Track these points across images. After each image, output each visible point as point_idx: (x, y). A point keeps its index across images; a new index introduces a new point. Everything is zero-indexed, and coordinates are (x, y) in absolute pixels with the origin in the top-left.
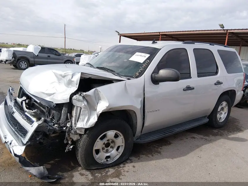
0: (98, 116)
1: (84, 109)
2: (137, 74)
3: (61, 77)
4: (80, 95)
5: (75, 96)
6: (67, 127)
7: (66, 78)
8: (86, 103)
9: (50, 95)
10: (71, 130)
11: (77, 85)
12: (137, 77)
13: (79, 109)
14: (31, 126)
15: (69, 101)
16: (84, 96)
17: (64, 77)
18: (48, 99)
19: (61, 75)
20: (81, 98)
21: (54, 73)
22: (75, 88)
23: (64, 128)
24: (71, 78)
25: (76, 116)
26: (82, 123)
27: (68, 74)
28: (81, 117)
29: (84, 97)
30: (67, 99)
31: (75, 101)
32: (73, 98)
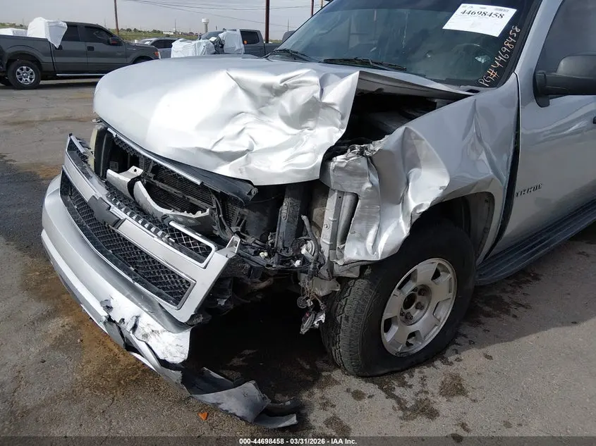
0: (414, 220)
1: (367, 201)
2: (493, 74)
3: (267, 94)
4: (361, 153)
5: (339, 158)
6: (305, 260)
7: (289, 95)
8: (376, 180)
9: (229, 157)
10: (320, 266)
11: (342, 118)
12: (495, 83)
13: (347, 200)
14: (203, 265)
15: (317, 176)
16: (370, 157)
17: (279, 92)
18: (225, 170)
19: (268, 87)
20: (363, 163)
21: (236, 80)
22: (332, 133)
23: (297, 263)
24: (317, 95)
25: (336, 223)
26: (359, 245)
27: (300, 82)
28: (356, 227)
29: (370, 160)
30: (314, 168)
31: (340, 174)
32: (332, 165)
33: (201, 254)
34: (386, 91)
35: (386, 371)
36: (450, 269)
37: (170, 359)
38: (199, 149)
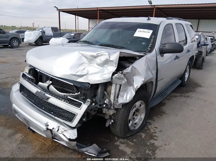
0: (136, 90)
1: (124, 86)
2: (149, 49)
3: (92, 58)
4: (122, 73)
5: (116, 75)
6: (107, 105)
7: (99, 58)
8: (126, 80)
9: (81, 76)
10: (111, 106)
11: (116, 64)
12: (150, 51)
13: (118, 86)
14: (80, 109)
15: (110, 80)
16: (124, 74)
17: (95, 57)
18: (80, 80)
19: (92, 56)
20: (122, 76)
21: (82, 54)
22: (113, 68)
23: (104, 106)
24: (108, 58)
25: (115, 93)
26: (122, 98)
27: (102, 55)
28: (121, 93)
30: (109, 78)
31: (116, 79)
32: (114, 77)
33: (79, 105)
34: (125, 56)
35: (130, 135)
36: (144, 103)
37: (71, 138)
38: (71, 74)
